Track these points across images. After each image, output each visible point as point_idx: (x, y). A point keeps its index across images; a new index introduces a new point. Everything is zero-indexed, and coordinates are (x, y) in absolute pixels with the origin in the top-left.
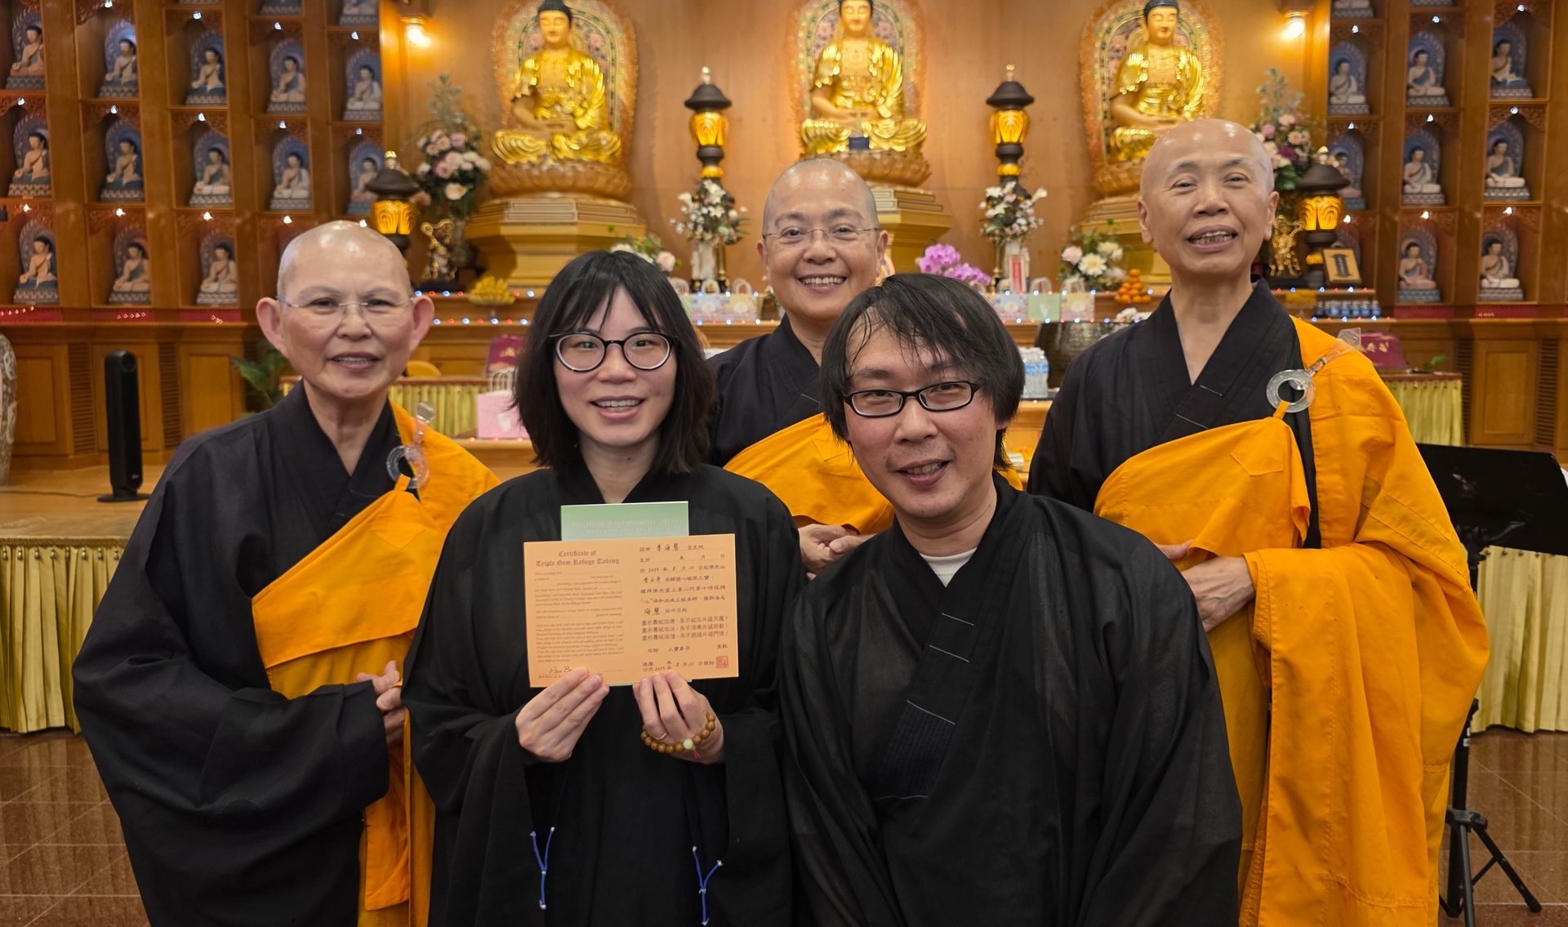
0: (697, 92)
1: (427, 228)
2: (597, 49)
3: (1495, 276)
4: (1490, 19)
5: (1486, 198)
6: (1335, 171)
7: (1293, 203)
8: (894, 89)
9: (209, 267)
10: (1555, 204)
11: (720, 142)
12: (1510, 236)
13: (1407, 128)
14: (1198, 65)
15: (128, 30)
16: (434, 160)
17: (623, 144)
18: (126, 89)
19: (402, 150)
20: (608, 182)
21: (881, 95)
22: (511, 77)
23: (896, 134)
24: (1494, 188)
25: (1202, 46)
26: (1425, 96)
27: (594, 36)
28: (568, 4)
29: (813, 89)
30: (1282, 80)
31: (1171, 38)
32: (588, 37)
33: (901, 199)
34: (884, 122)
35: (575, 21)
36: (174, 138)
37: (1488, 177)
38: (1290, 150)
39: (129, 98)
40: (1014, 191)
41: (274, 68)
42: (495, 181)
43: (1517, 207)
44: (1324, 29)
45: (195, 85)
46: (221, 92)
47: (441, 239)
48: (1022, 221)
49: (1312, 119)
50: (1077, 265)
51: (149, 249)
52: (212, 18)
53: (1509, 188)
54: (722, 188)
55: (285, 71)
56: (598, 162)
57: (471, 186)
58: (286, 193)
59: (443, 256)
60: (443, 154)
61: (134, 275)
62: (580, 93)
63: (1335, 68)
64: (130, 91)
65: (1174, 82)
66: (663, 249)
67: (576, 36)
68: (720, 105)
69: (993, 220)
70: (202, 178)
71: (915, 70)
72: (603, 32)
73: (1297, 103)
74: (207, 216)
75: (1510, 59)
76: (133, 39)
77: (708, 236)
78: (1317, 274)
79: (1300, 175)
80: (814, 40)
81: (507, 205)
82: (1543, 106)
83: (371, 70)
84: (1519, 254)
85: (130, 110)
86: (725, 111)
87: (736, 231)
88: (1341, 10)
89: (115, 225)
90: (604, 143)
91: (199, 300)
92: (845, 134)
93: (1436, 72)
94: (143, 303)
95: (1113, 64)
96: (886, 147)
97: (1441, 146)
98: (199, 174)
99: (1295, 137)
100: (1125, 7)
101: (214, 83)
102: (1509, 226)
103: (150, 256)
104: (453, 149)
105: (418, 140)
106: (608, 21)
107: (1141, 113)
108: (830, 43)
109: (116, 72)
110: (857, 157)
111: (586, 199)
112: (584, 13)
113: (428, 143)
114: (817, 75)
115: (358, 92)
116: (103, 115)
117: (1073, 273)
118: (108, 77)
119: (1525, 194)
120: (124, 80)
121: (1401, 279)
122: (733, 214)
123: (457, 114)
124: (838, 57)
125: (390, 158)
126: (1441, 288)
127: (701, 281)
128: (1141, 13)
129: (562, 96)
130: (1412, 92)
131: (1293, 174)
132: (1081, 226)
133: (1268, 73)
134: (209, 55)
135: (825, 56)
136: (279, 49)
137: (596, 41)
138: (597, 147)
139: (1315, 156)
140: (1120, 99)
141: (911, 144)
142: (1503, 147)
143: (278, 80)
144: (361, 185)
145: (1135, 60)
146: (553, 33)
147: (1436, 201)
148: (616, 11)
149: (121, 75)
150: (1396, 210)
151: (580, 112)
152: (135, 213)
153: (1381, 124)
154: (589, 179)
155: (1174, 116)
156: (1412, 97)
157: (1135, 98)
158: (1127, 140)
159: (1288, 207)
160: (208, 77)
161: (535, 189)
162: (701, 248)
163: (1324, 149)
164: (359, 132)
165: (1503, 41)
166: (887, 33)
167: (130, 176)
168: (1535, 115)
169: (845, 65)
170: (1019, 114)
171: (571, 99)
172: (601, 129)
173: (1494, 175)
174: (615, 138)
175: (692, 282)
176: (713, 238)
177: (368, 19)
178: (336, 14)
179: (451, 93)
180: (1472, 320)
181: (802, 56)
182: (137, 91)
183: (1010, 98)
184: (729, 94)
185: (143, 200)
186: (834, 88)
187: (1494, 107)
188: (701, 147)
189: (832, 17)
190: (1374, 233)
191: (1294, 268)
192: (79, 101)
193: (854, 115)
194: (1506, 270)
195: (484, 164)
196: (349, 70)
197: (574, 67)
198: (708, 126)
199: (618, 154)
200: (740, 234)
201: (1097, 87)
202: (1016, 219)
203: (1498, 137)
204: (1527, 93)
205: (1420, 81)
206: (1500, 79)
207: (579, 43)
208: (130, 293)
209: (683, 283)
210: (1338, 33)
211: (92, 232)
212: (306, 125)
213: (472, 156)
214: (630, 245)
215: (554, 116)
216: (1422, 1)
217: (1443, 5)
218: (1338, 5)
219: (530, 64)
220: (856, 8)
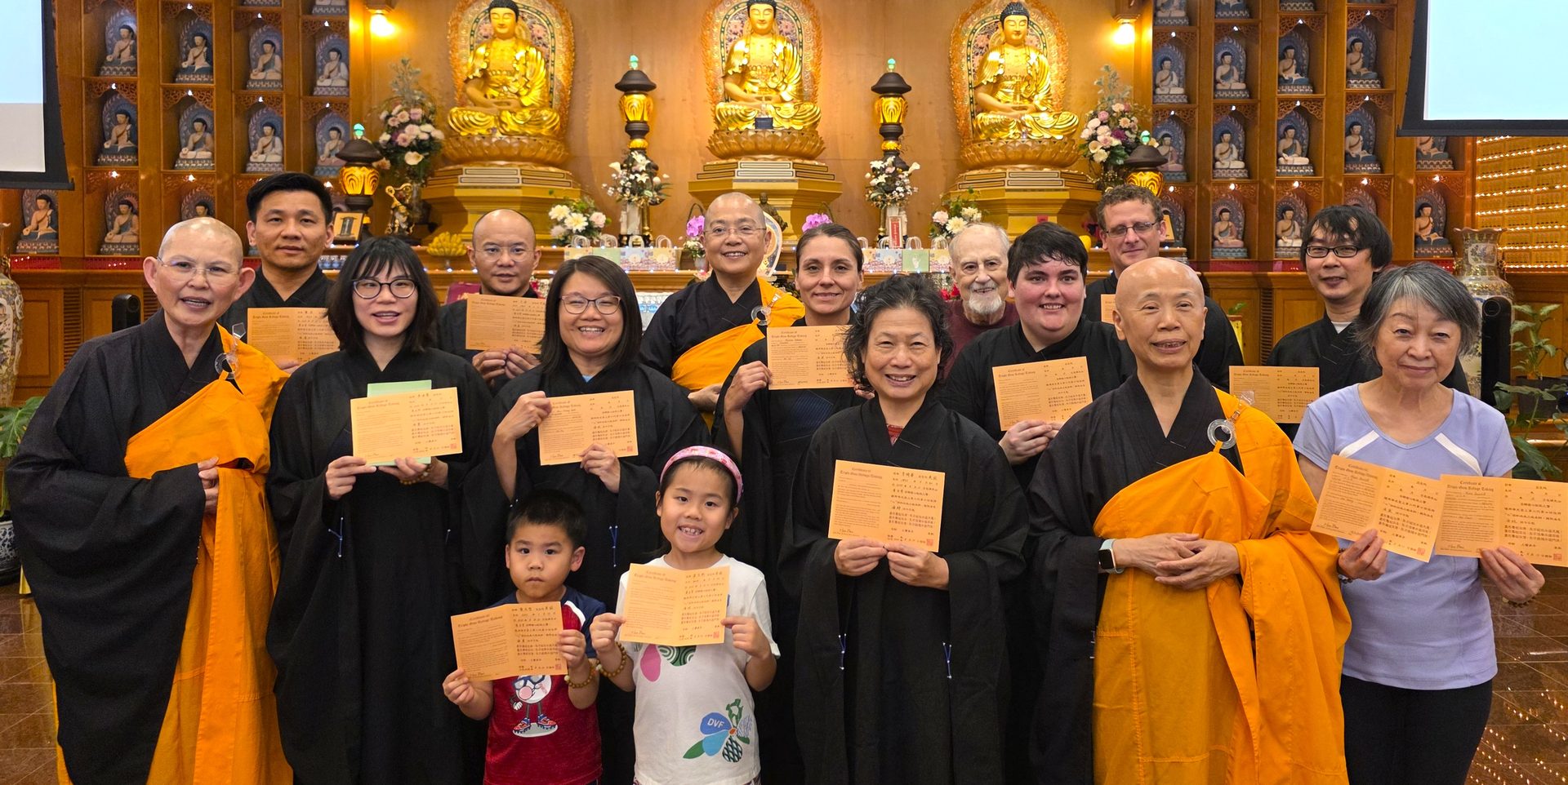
0: (626, 76)
1: (390, 190)
2: (540, 38)
3: (1288, 237)
4: (1275, 30)
5: (1278, 174)
6: (1156, 151)
8: (794, 76)
10: (1332, 179)
11: (646, 119)
12: (1300, 204)
13: (1216, 115)
14: (1046, 62)
16: (395, 131)
17: (561, 118)
18: (125, 69)
19: (367, 123)
20: (548, 152)
21: (783, 82)
22: (464, 61)
23: (795, 115)
24: (1285, 166)
25: (1050, 45)
26: (1230, 90)
27: (537, 27)
28: (515, 0)
29: (725, 77)
30: (1115, 74)
31: (1023, 39)
32: (531, 28)
33: (799, 171)
34: (786, 106)
35: (521, 16)
36: (164, 111)
37: (1280, 157)
38: (1121, 132)
39: (128, 77)
40: (894, 164)
41: (253, 50)
42: (449, 150)
43: (1302, 182)
44: (1148, 34)
45: (185, 65)
46: (209, 71)
47: (401, 200)
48: (900, 189)
49: (1140, 107)
50: (945, 225)
51: (141, 208)
52: (202, 9)
53: (1296, 166)
54: (647, 158)
55: (264, 53)
56: (540, 135)
57: (427, 154)
58: (261, 158)
59: (403, 214)
60: (403, 126)
61: (123, 229)
62: (525, 76)
63: (1158, 64)
64: (129, 70)
65: (1026, 75)
66: (596, 210)
67: (521, 29)
68: (646, 88)
69: (875, 188)
70: (186, 145)
71: (812, 61)
72: (545, 24)
73: (1127, 94)
74: (191, 178)
75: (1294, 62)
76: (133, 26)
77: (635, 198)
79: (1129, 154)
80: (727, 35)
81: (460, 171)
82: (1321, 100)
83: (339, 52)
85: (130, 87)
86: (649, 93)
87: (659, 194)
88: (1162, 18)
89: (107, 186)
90: (545, 119)
92: (753, 115)
93: (1239, 70)
94: (131, 253)
95: (979, 58)
96: (787, 126)
97: (1245, 130)
98: (183, 141)
99: (1124, 122)
100: (986, 12)
101: (201, 63)
102: (1298, 197)
103: (140, 212)
104: (411, 122)
105: (380, 113)
106: (549, 15)
107: (999, 100)
108: (740, 38)
109: (116, 52)
110: (762, 134)
111: (529, 166)
112: (529, 7)
113: (389, 117)
114: (729, 65)
115: (326, 72)
116: (104, 91)
117: (942, 233)
118: (109, 59)
119: (1310, 170)
120: (123, 61)
121: (1215, 239)
122: (656, 180)
123: (416, 92)
124: (747, 50)
125: (357, 130)
126: (1247, 246)
127: (628, 236)
128: (999, 18)
130: (1219, 86)
131: (1124, 152)
132: (949, 194)
133: (1103, 69)
134: (198, 39)
135: (736, 49)
136: (257, 35)
138: (539, 123)
139: (1140, 138)
140: (982, 88)
141: (808, 124)
142: (1291, 132)
143: (257, 60)
144: (327, 151)
145: (994, 56)
146: (502, 26)
147: (1241, 175)
148: (557, 8)
149: (120, 57)
150: (1209, 182)
151: (524, 92)
152: (129, 176)
153: (1197, 110)
154: (533, 150)
155: (1026, 103)
156: (1218, 90)
157: (995, 86)
158: (986, 123)
160: (196, 58)
161: (483, 157)
162: (629, 208)
164: (328, 105)
165: (1288, 48)
166: (788, 30)
167: (124, 143)
168: (1315, 107)
169: (752, 57)
170: (898, 100)
171: (516, 80)
172: (542, 107)
173: (1284, 155)
174: (555, 115)
175: (621, 237)
176: (640, 199)
177: (338, 9)
179: (411, 74)
180: (1270, 273)
183: (890, 87)
184: (654, 80)
185: (137, 164)
186: (743, 75)
187: (1281, 100)
188: (629, 122)
189: (741, 15)
190: (1193, 201)
192: (82, 79)
193: (759, 99)
194: (1295, 232)
195: (438, 134)
196: (318, 52)
197: (521, 53)
198: (635, 104)
199: (557, 128)
200: (663, 197)
201: (965, 76)
202: (896, 187)
203: (1287, 124)
204: (1309, 89)
205: (1225, 77)
206: (1286, 78)
207: (523, 32)
208: (120, 244)
209: (612, 237)
210: (1159, 37)
211: (89, 192)
212: (282, 100)
213: (428, 127)
214: (568, 205)
215: (502, 95)
216: (1225, 13)
217: (1241, 17)
218: (1160, 14)
219: (481, 50)
220: (761, 11)
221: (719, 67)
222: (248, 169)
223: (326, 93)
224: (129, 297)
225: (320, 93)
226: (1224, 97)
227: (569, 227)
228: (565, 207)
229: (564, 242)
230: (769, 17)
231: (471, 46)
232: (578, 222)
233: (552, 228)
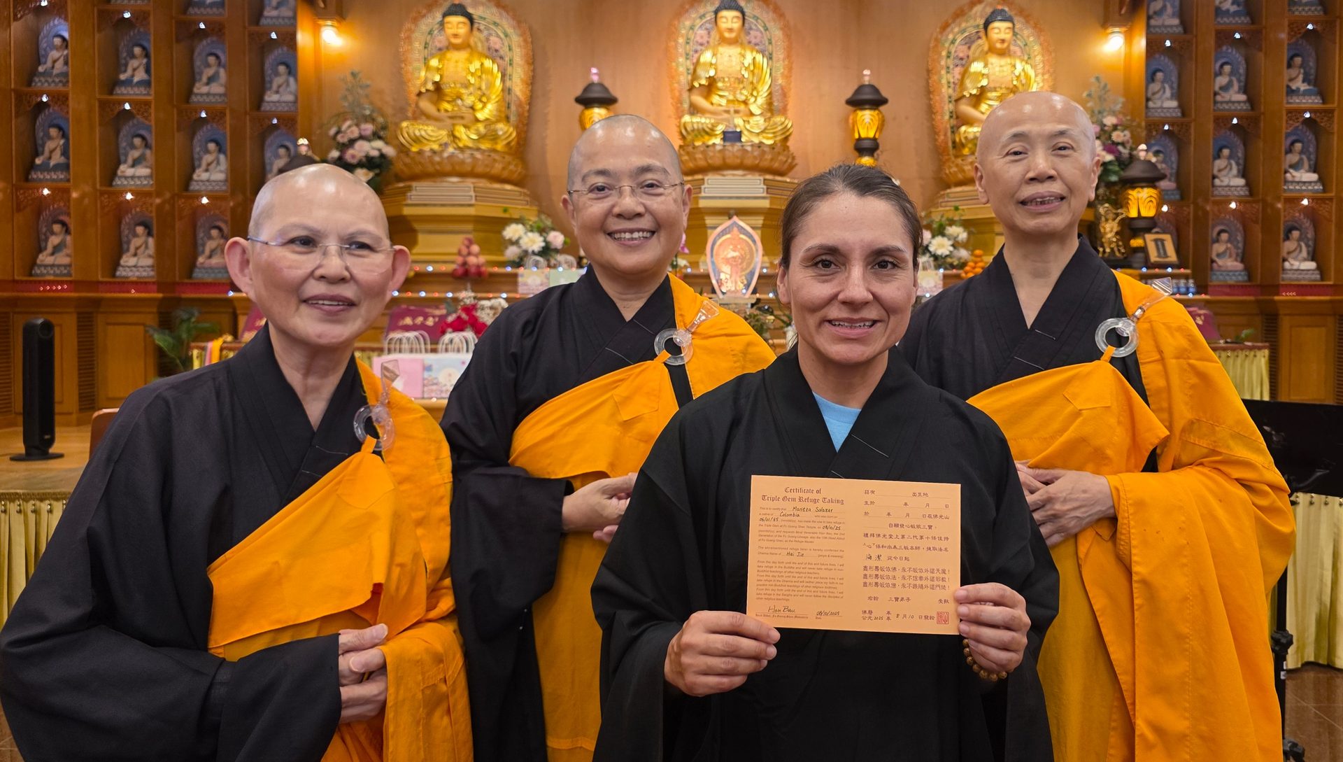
0: (586, 89)
2: (496, 51)
3: (1295, 259)
4: (1283, 36)
5: (1285, 190)
6: (1153, 165)
7: (1117, 193)
8: (764, 90)
9: (129, 243)
12: (1307, 223)
13: (1215, 129)
14: (1031, 73)
15: (62, 27)
16: (344, 147)
17: (518, 134)
18: (57, 80)
19: (314, 138)
20: (504, 169)
21: (752, 95)
22: (416, 75)
23: (765, 129)
24: (1292, 182)
25: (1035, 56)
26: (1230, 102)
27: (493, 39)
28: (470, 10)
29: (691, 89)
30: (1105, 86)
31: (1008, 49)
32: (488, 40)
33: (770, 187)
34: (755, 119)
35: (476, 26)
36: (100, 125)
37: (1286, 172)
38: (1114, 147)
39: (60, 88)
41: (198, 63)
42: (399, 167)
43: (1312, 199)
44: (1141, 44)
45: (123, 77)
46: (146, 83)
49: (1133, 120)
50: (927, 246)
51: (72, 227)
52: (141, 17)
53: (1305, 182)
55: (208, 65)
56: (494, 151)
57: (377, 171)
58: (205, 176)
60: (352, 142)
61: (57, 249)
62: (480, 89)
63: (1151, 77)
64: (60, 81)
65: (1011, 86)
66: (553, 229)
67: (476, 39)
68: (607, 101)
70: (125, 162)
71: (782, 74)
72: (502, 36)
73: (1118, 107)
74: (129, 196)
75: (1302, 71)
76: (66, 35)
78: (1140, 255)
79: (1123, 169)
80: (692, 46)
81: (409, 188)
82: (1331, 111)
83: (287, 66)
84: (1316, 240)
85: (60, 99)
86: (611, 107)
88: (1155, 27)
89: (40, 205)
90: (500, 133)
91: (118, 273)
92: (720, 129)
93: (1239, 81)
94: (65, 276)
95: (958, 70)
96: (756, 140)
97: (1245, 145)
98: (122, 158)
99: (1117, 136)
100: (967, 21)
101: (140, 75)
102: (1306, 215)
103: (72, 232)
104: (362, 137)
105: (330, 129)
106: (506, 27)
107: (983, 113)
108: (707, 49)
109: (49, 64)
110: (730, 148)
111: (483, 183)
112: (485, 19)
113: (338, 132)
114: (695, 76)
115: (275, 86)
116: (34, 103)
117: (924, 254)
118: (41, 69)
119: (1319, 187)
120: (55, 72)
121: (1213, 261)
123: (366, 106)
124: (714, 61)
125: (302, 144)
126: (1249, 269)
128: (982, 26)
129: (463, 91)
130: (1219, 98)
131: (1117, 168)
132: (931, 212)
133: (1093, 80)
134: (137, 50)
135: (702, 60)
136: (203, 46)
137: (495, 43)
138: (494, 137)
139: (1135, 153)
140: (964, 101)
141: (779, 138)
142: (1298, 146)
143: (201, 74)
145: (976, 67)
146: (456, 36)
148: (514, 17)
149: (53, 67)
150: (1207, 200)
151: (479, 106)
152: (61, 192)
153: (1193, 126)
154: (487, 166)
156: (1218, 102)
157: (977, 99)
158: (971, 136)
159: (1114, 197)
160: (135, 70)
161: (436, 174)
163: (1143, 147)
164: (275, 121)
165: (1297, 55)
166: (758, 41)
167: (57, 158)
168: (1326, 119)
169: (720, 67)
170: (875, 113)
171: (471, 94)
172: (498, 121)
173: (1291, 171)
174: (511, 129)
177: (286, 21)
178: (257, 15)
179: (361, 87)
180: (1276, 298)
181: (681, 60)
182: (68, 82)
183: (866, 99)
184: (615, 92)
185: (68, 180)
186: (710, 87)
187: (1289, 112)
189: (708, 26)
190: (1188, 221)
191: (1119, 250)
192: (11, 90)
193: (728, 112)
194: (1304, 254)
195: (389, 151)
196: (267, 65)
197: (475, 66)
199: (513, 143)
201: (944, 90)
203: (1294, 138)
204: (1318, 100)
205: (1225, 88)
206: (1294, 87)
207: (479, 45)
208: (52, 266)
209: (571, 258)
210: (1153, 47)
211: (19, 210)
212: (225, 115)
213: (379, 144)
214: (524, 224)
215: (456, 109)
216: (1225, 19)
217: (1242, 23)
218: (1153, 22)
219: (434, 62)
220: (729, 18)
221: (684, 79)
222: (192, 188)
223: (274, 109)
224: (40, 321)
225: (268, 108)
226: (1224, 110)
227: (524, 247)
228: (520, 227)
229: (519, 263)
230: (736, 25)
231: (425, 59)
232: (534, 242)
233: (506, 248)
